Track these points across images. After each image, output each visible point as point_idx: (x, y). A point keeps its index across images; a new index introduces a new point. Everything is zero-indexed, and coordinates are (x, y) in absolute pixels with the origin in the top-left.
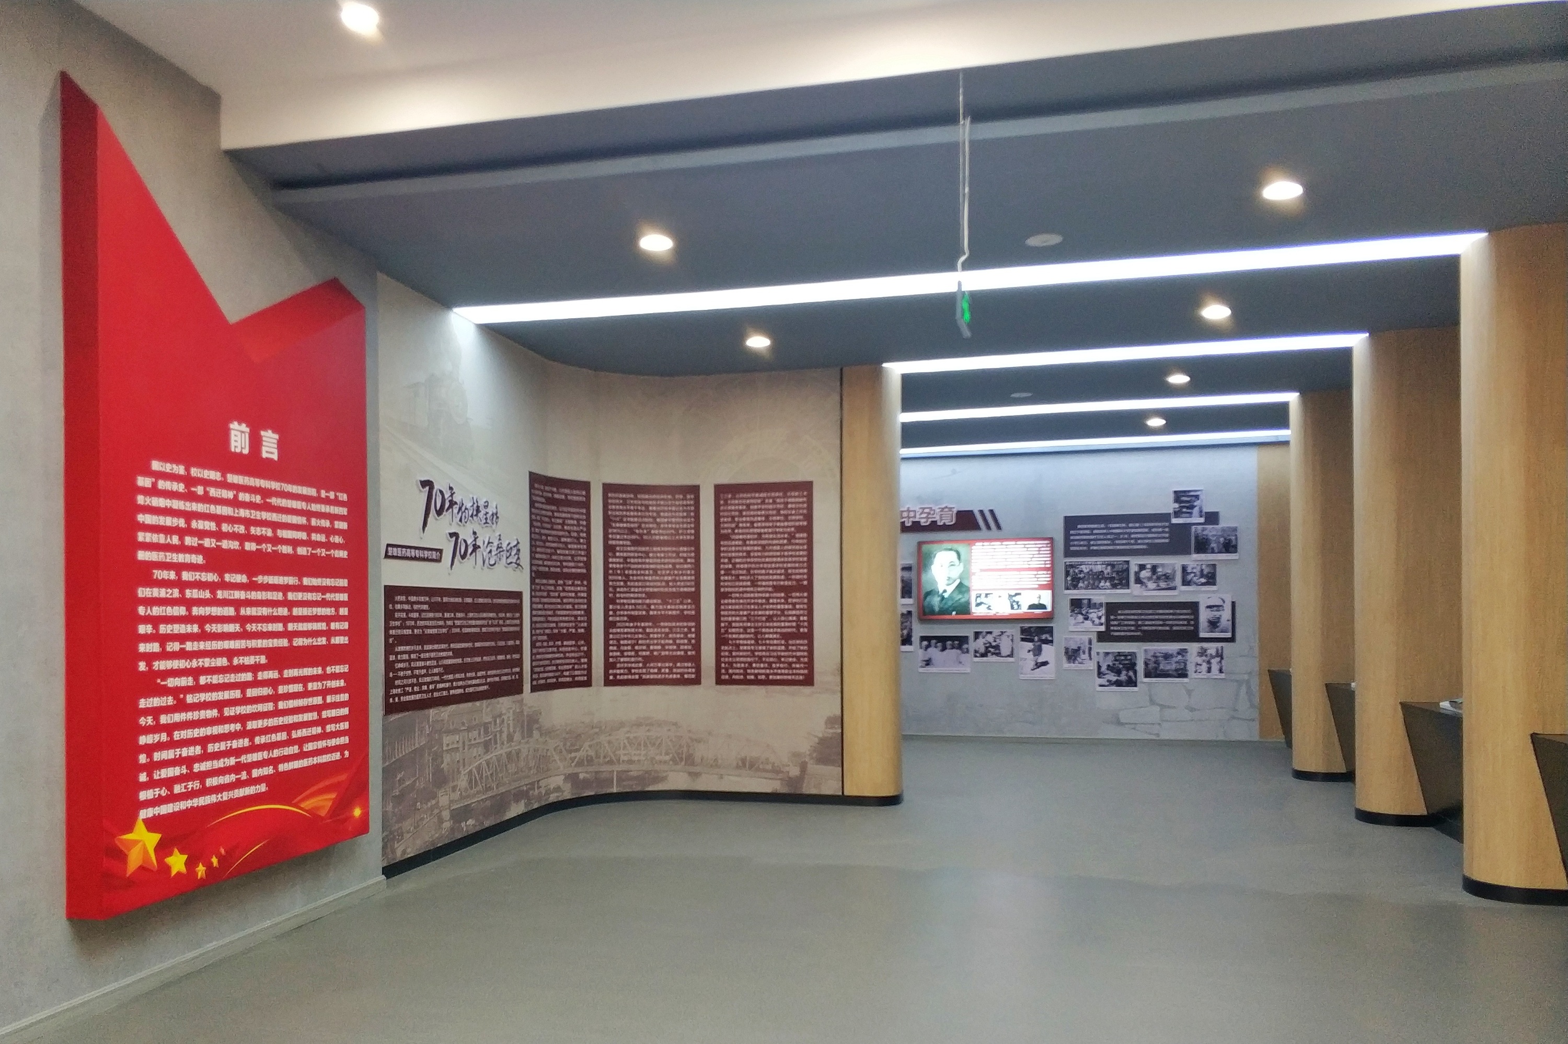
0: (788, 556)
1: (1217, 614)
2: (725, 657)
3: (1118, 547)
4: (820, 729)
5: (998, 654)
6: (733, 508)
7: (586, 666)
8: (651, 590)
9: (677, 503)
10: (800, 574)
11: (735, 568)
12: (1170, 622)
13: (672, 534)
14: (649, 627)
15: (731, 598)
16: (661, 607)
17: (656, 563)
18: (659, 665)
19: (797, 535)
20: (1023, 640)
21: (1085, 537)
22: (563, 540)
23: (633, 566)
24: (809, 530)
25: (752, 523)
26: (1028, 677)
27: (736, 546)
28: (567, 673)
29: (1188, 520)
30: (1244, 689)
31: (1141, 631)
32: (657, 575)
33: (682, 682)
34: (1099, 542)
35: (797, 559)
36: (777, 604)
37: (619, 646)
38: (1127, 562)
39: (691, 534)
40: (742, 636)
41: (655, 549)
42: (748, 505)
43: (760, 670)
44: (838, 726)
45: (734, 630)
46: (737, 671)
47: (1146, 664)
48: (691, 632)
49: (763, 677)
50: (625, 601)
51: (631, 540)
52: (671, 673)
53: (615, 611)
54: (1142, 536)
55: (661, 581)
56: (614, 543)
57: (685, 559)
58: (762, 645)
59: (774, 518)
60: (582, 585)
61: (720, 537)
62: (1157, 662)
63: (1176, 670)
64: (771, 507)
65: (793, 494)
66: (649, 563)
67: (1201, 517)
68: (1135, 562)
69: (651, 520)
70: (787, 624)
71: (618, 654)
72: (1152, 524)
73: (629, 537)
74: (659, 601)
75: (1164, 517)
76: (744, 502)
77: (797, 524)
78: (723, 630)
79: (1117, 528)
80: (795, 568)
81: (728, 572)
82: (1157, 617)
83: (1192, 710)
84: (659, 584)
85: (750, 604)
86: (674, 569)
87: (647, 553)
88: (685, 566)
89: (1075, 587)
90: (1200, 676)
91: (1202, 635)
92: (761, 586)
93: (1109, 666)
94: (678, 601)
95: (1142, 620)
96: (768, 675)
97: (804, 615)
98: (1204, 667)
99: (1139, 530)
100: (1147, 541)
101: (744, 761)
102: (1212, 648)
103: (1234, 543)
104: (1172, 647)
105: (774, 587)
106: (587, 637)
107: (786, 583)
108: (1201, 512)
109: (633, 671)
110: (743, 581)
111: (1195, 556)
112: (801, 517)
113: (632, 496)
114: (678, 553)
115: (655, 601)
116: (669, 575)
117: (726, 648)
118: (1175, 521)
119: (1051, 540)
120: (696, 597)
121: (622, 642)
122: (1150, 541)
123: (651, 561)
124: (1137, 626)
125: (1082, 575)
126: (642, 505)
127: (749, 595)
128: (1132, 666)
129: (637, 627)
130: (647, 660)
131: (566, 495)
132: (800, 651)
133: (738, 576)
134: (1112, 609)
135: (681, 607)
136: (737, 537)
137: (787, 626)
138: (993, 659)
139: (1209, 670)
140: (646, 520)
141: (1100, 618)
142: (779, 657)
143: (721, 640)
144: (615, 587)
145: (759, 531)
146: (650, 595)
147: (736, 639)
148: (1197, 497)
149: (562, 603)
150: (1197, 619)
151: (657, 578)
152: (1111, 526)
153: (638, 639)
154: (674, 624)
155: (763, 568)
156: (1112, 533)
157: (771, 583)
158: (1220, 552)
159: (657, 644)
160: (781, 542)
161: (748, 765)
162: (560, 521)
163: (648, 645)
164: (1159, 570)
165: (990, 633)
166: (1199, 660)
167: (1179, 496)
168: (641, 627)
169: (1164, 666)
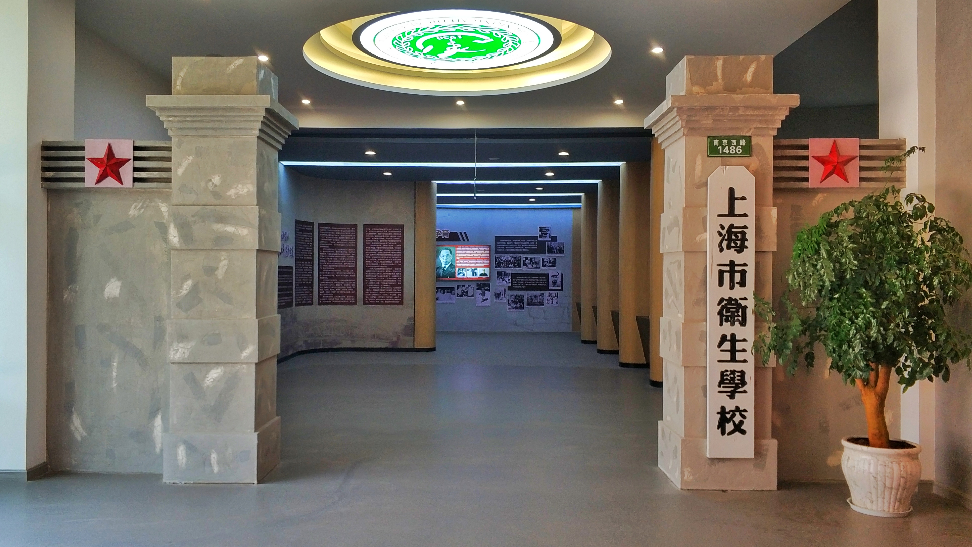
0: (394, 254)
1: (556, 279)
2: (367, 293)
3: (517, 250)
4: (405, 323)
5: (467, 295)
6: (371, 234)
7: (311, 297)
8: (337, 266)
9: (348, 231)
10: (398, 261)
11: (372, 258)
12: (537, 282)
13: (345, 244)
14: (336, 281)
15: (370, 270)
16: (341, 273)
17: (339, 255)
18: (340, 297)
19: (397, 246)
20: (477, 289)
21: (504, 245)
22: (304, 246)
23: (329, 256)
24: (402, 243)
25: (379, 240)
26: (480, 305)
27: (372, 249)
28: (304, 300)
29: (545, 239)
30: (566, 310)
31: (525, 285)
32: (339, 260)
33: (349, 304)
34: (509, 248)
35: (397, 255)
36: (389, 273)
37: (324, 288)
38: (520, 256)
39: (353, 244)
40: (374, 285)
41: (338, 249)
42: (377, 233)
43: (382, 299)
44: (413, 321)
45: (371, 283)
46: (372, 299)
47: (527, 300)
48: (353, 284)
49: (383, 302)
50: (326, 271)
51: (329, 246)
52: (344, 300)
53: (322, 274)
54: (527, 245)
55: (341, 263)
56: (322, 247)
57: (351, 254)
58: (383, 289)
59: (388, 238)
60: (310, 264)
61: (365, 245)
62: (532, 299)
63: (539, 302)
64: (386, 234)
65: (396, 229)
66: (336, 255)
67: (550, 238)
68: (523, 256)
69: (337, 238)
70: (393, 281)
71: (324, 292)
72: (531, 241)
73: (328, 245)
74: (340, 271)
75: (536, 238)
76: (376, 231)
77: (397, 241)
78: (366, 283)
79: (516, 242)
80: (396, 258)
81: (369, 260)
82: (532, 280)
83: (545, 319)
84: (340, 264)
85: (378, 272)
86: (346, 258)
87: (335, 251)
88: (351, 257)
89: (499, 267)
90: (549, 305)
91: (550, 288)
92: (382, 265)
93: (512, 300)
94: (348, 271)
95: (526, 281)
96: (384, 301)
97: (399, 277)
98: (551, 301)
99: (525, 243)
100: (528, 248)
101: (374, 335)
102: (554, 293)
103: (563, 249)
104: (538, 293)
105: (387, 266)
106: (312, 285)
107: (393, 264)
108: (550, 236)
109: (329, 299)
110: (375, 263)
111: (547, 254)
112: (399, 239)
113: (330, 228)
114: (348, 251)
115: (338, 271)
116: (344, 260)
117: (368, 290)
118: (539, 239)
119: (490, 246)
120: (355, 270)
121: (325, 287)
122: (529, 248)
123: (337, 254)
124: (524, 283)
125: (502, 262)
126: (333, 232)
127: (377, 269)
128: (522, 301)
129: (331, 281)
130: (334, 295)
131: (305, 227)
132: (398, 291)
133: (373, 261)
134: (514, 276)
135: (349, 273)
136: (373, 245)
137: (392, 281)
138: (465, 297)
139: (552, 303)
140: (335, 238)
141: (509, 280)
142: (389, 294)
143: (365, 287)
144: (322, 265)
145: (382, 243)
146: (336, 268)
147: (372, 286)
148: (549, 230)
149: (303, 271)
150: (548, 281)
151: (339, 261)
152: (514, 241)
153: (331, 286)
154: (346, 280)
155: (383, 258)
156: (515, 244)
157: (386, 264)
158: (557, 253)
159: (339, 288)
160: (391, 248)
161: (375, 337)
162: (303, 238)
163: (335, 289)
164: (533, 260)
165: (464, 286)
166: (548, 298)
167: (541, 229)
168: (332, 281)
169: (535, 301)
